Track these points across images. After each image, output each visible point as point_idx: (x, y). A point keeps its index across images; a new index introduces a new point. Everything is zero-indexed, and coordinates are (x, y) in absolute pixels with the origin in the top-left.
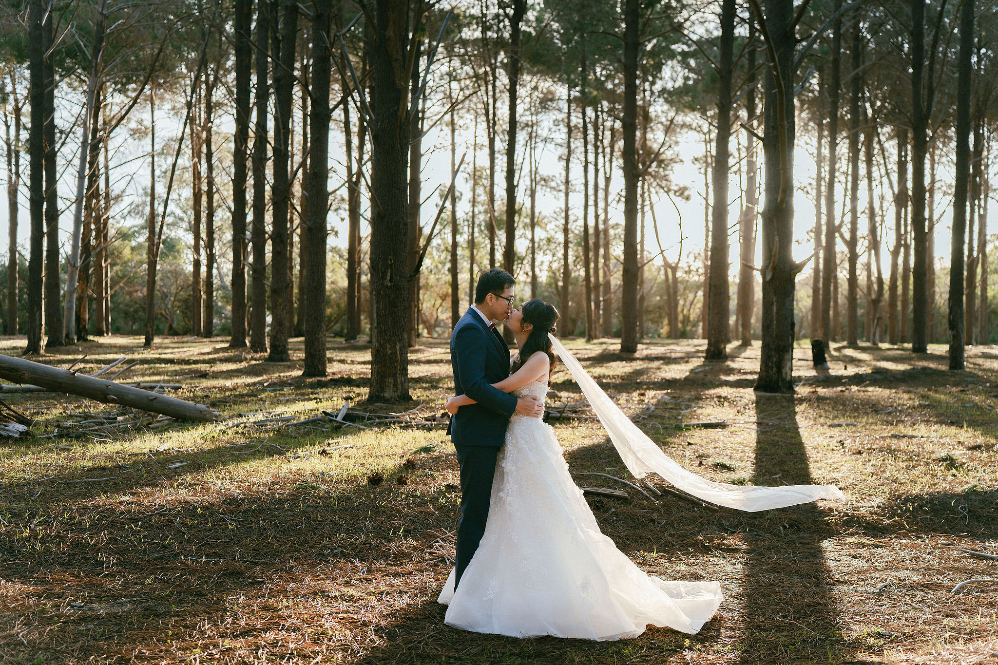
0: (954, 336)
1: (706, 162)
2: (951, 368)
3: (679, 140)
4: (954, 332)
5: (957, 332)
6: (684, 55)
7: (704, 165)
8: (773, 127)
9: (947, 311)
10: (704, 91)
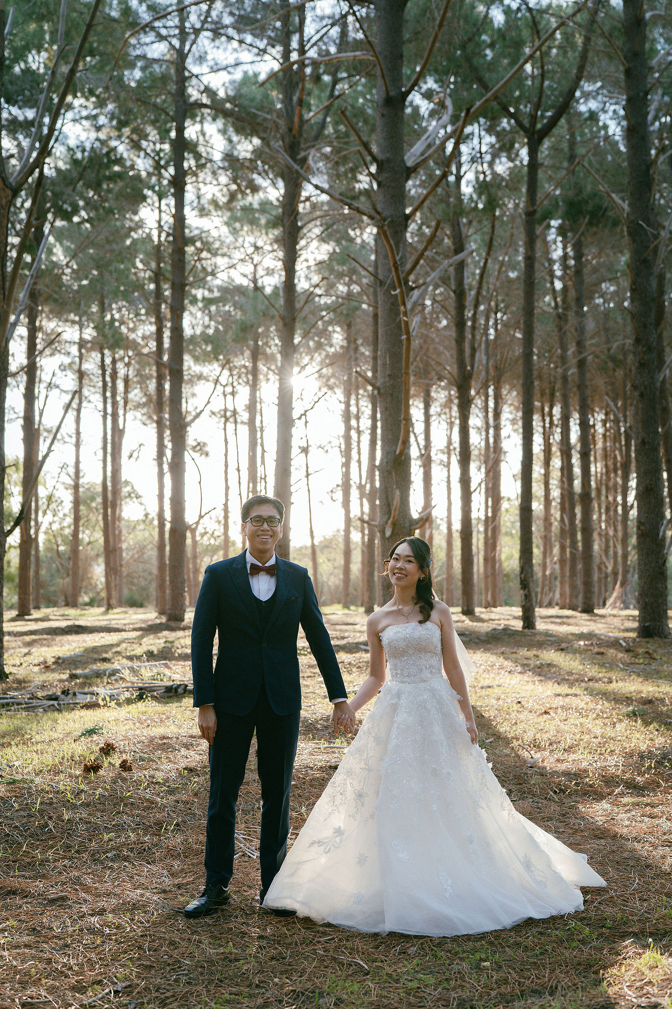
0: (526, 596)
1: (225, 416)
2: (524, 627)
3: (195, 392)
4: (526, 592)
5: (529, 591)
6: (208, 302)
7: (223, 420)
8: (389, 375)
9: (518, 569)
10: (234, 340)
